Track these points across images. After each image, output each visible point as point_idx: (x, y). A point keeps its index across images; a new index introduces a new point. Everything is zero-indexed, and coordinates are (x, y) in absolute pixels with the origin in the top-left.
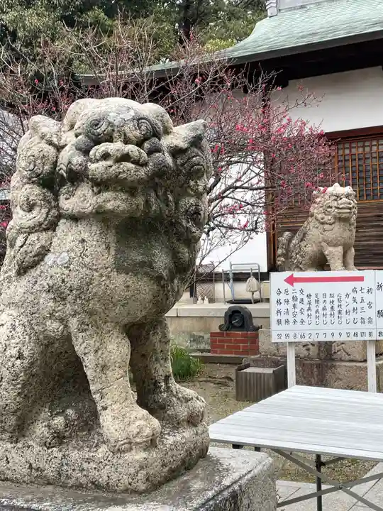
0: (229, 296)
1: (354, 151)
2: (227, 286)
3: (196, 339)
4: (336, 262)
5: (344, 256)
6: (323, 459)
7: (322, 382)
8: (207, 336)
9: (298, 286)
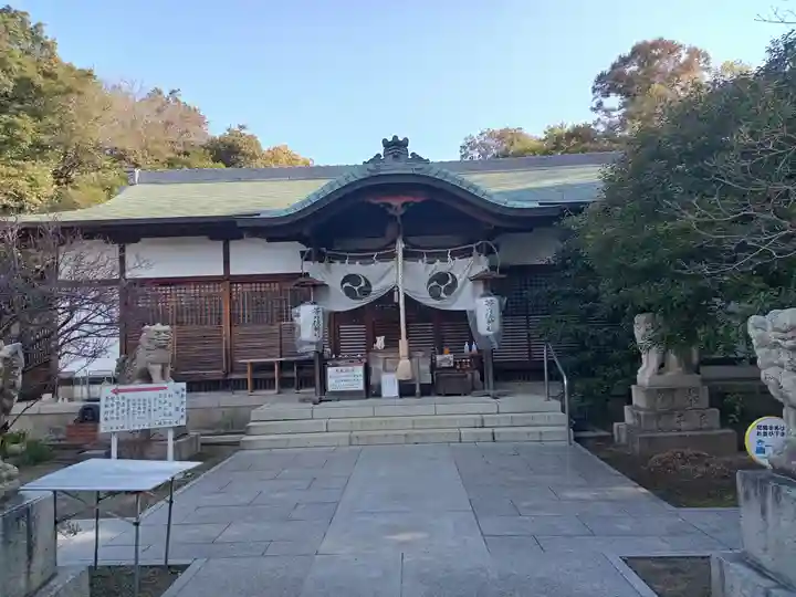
0: (85, 395)
1: (187, 291)
2: (85, 389)
3: (56, 431)
4: (156, 376)
5: (163, 371)
6: (102, 496)
7: (142, 457)
8: (64, 428)
9: (120, 395)
